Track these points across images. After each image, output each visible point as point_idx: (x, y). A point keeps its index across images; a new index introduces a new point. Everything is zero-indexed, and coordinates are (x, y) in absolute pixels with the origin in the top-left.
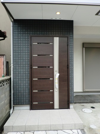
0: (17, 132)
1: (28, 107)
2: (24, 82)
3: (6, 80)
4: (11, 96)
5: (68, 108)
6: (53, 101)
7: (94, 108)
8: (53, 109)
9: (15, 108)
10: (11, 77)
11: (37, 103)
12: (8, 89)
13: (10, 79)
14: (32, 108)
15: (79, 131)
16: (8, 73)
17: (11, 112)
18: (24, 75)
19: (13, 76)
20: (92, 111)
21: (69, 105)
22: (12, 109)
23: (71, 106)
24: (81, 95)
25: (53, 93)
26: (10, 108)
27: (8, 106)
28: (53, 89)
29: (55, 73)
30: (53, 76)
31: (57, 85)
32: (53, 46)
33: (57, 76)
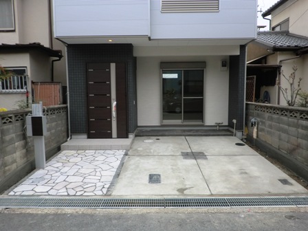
1: (86, 136)
2: (81, 110)
3: (63, 108)
4: (68, 125)
5: (127, 137)
6: (111, 130)
8: (111, 138)
9: (72, 136)
11: (94, 132)
12: (65, 117)
13: (67, 107)
14: (89, 137)
16: (65, 102)
20: (152, 141)
21: (128, 134)
23: (130, 136)
25: (111, 122)
26: (68, 137)
27: (65, 134)
28: (111, 118)
29: (112, 101)
30: (110, 105)
31: (114, 113)
32: (109, 72)
33: (114, 104)
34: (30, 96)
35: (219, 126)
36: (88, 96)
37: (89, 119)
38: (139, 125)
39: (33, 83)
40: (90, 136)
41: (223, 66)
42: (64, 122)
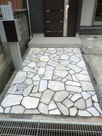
0: (37, 48)
1: (43, 35)
2: (39, 14)
4: (29, 26)
5: (74, 36)
7: (96, 38)
8: (62, 36)
9: (33, 35)
10: (27, 10)
11: (50, 32)
12: (26, 20)
15: (79, 49)
16: (25, 7)
17: (31, 38)
18: (38, 7)
19: (30, 8)
20: (93, 39)
21: (76, 34)
22: (31, 36)
23: (77, 35)
24: (90, 29)
29: (65, 4)
30: (63, 8)
31: (66, 16)
33: (67, 7)
37: (45, 22)
40: (46, 35)
42: (26, 23)
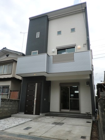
6: (33, 111)
11: (27, 111)
13: (19, 100)
28: (34, 105)
31: (35, 103)
32: (35, 86)
33: (35, 99)
34: (9, 96)
35: (88, 114)
36: (27, 96)
37: (26, 106)
38: (50, 111)
39: (11, 91)
40: (25, 113)
41: (87, 84)
